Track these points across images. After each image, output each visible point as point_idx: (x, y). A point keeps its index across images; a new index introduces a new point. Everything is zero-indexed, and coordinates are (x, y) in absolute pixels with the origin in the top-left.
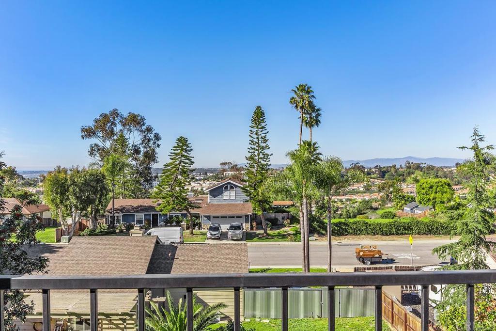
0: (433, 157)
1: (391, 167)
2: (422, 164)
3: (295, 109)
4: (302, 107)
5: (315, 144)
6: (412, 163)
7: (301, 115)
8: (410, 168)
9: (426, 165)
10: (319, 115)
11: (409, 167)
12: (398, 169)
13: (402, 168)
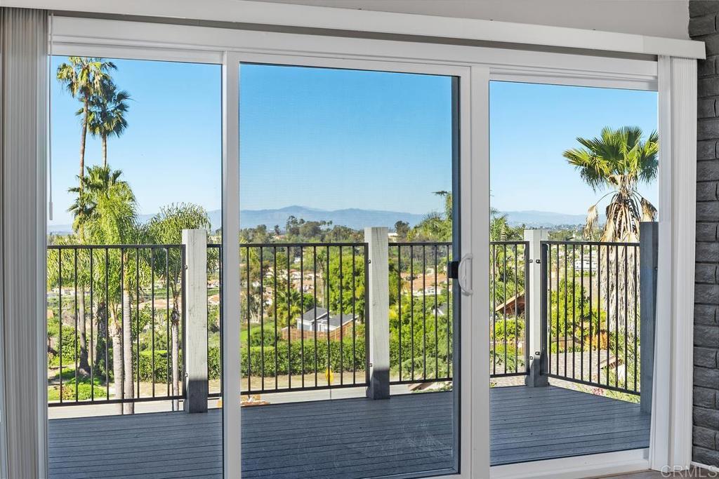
0: (348, 207)
1: (255, 231)
2: (324, 223)
3: (68, 93)
4: (85, 90)
5: (117, 175)
6: (302, 221)
7: (82, 105)
8: (298, 234)
9: (331, 227)
10: (122, 107)
11: (295, 232)
12: (271, 236)
13: (278, 233)
